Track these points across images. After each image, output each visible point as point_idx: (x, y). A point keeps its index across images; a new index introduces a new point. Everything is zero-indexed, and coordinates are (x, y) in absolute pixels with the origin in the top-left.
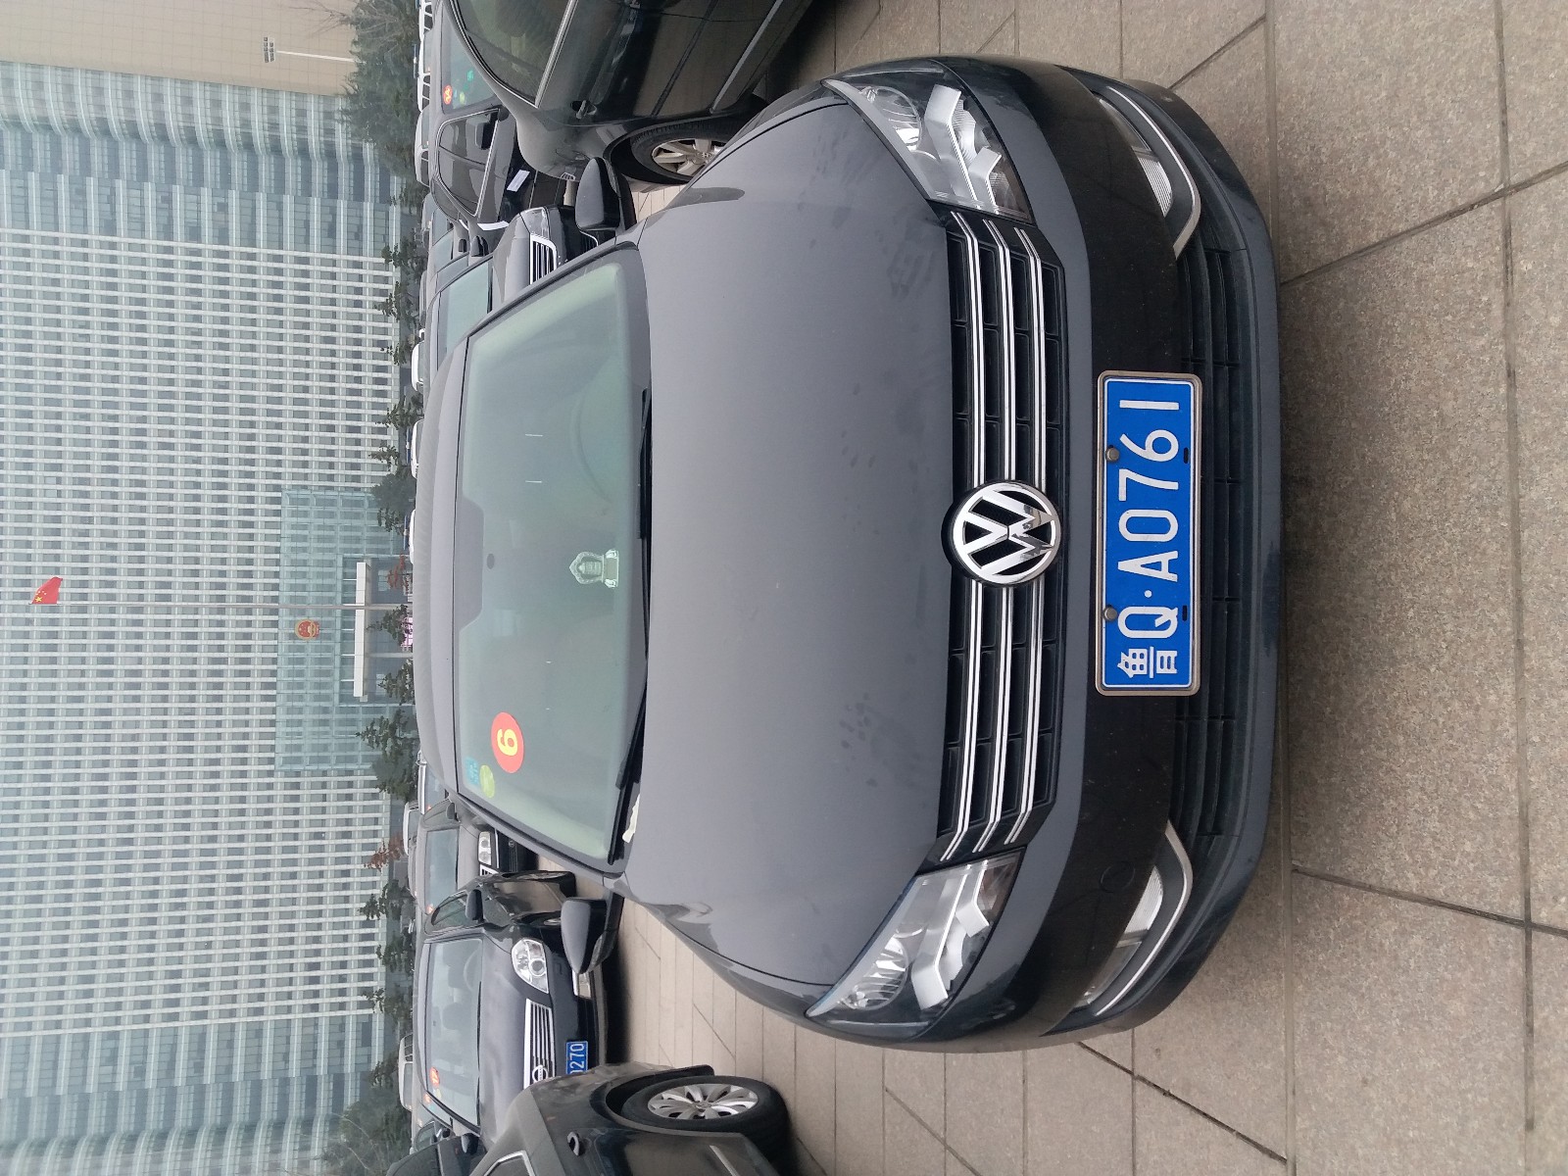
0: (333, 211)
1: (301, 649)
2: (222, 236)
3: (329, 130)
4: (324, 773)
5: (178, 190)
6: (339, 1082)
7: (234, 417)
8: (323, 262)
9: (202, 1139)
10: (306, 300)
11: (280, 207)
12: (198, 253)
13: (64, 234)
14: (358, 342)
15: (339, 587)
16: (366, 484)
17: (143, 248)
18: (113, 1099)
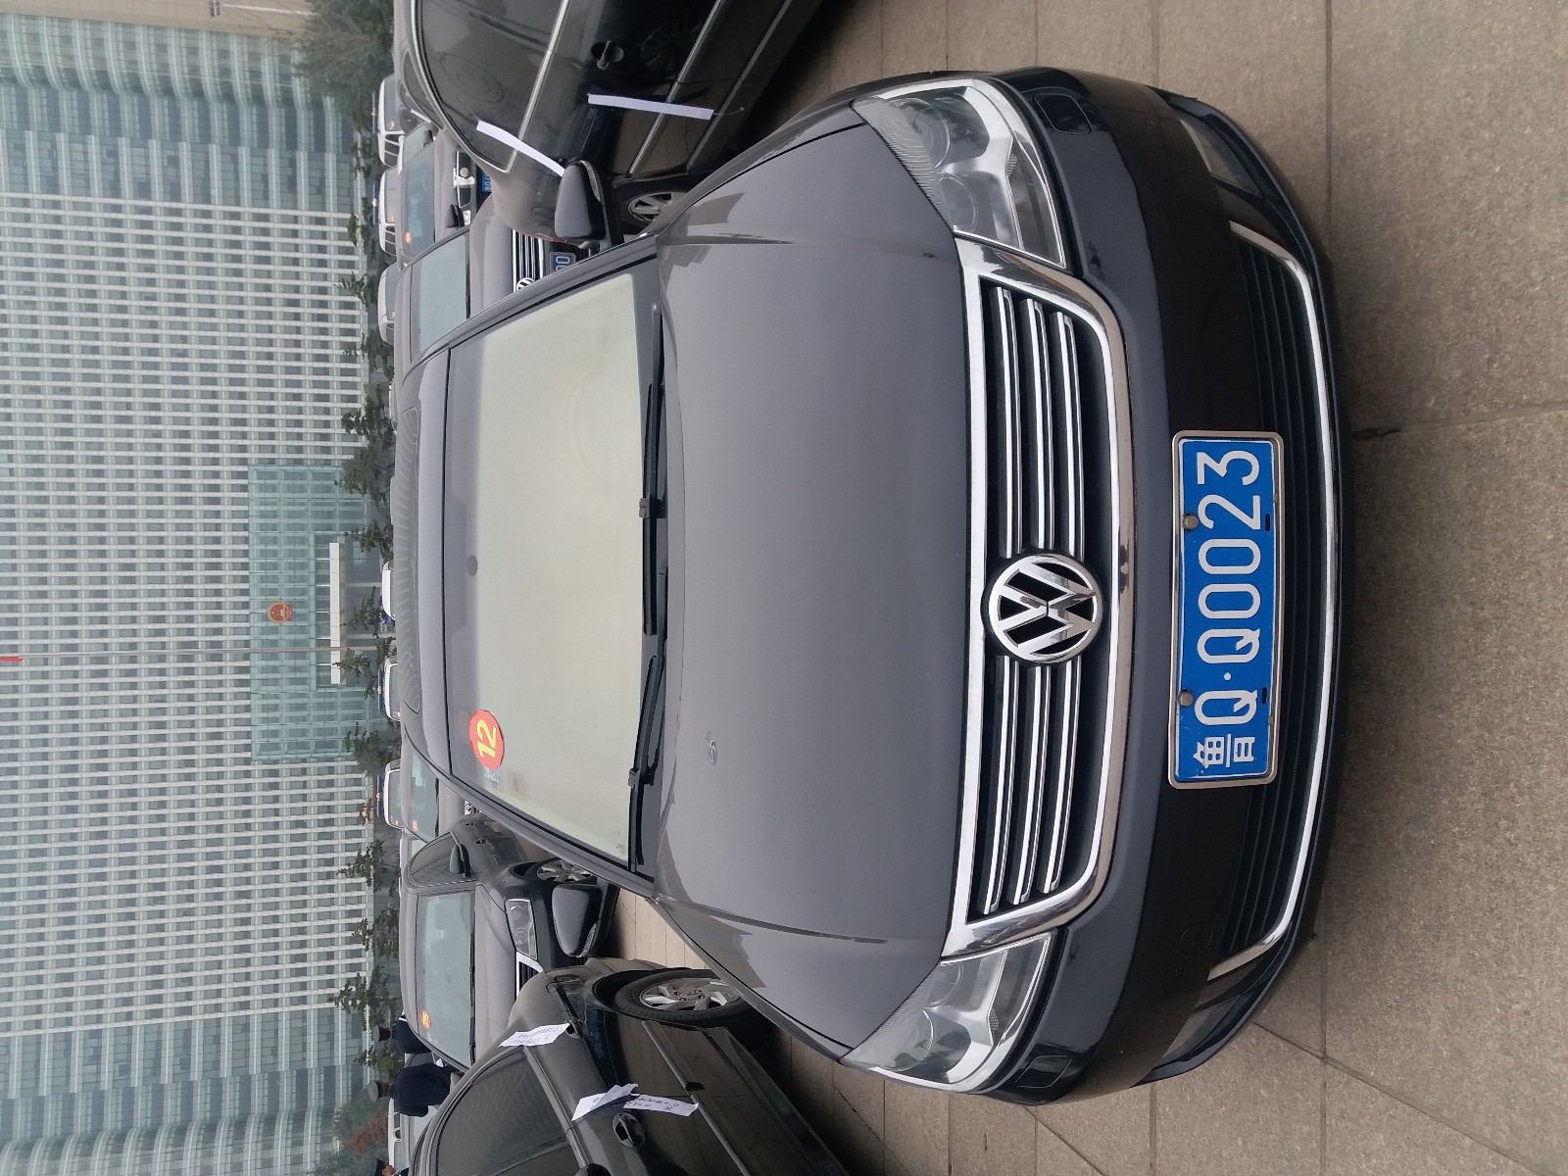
0: (292, 163)
1: (274, 631)
2: (174, 193)
3: (285, 77)
4: (304, 760)
5: (123, 143)
6: (329, 1076)
8: (284, 219)
9: (192, 1136)
10: (267, 260)
11: (235, 160)
12: (148, 211)
15: (313, 566)
16: (337, 456)
18: (99, 1098)
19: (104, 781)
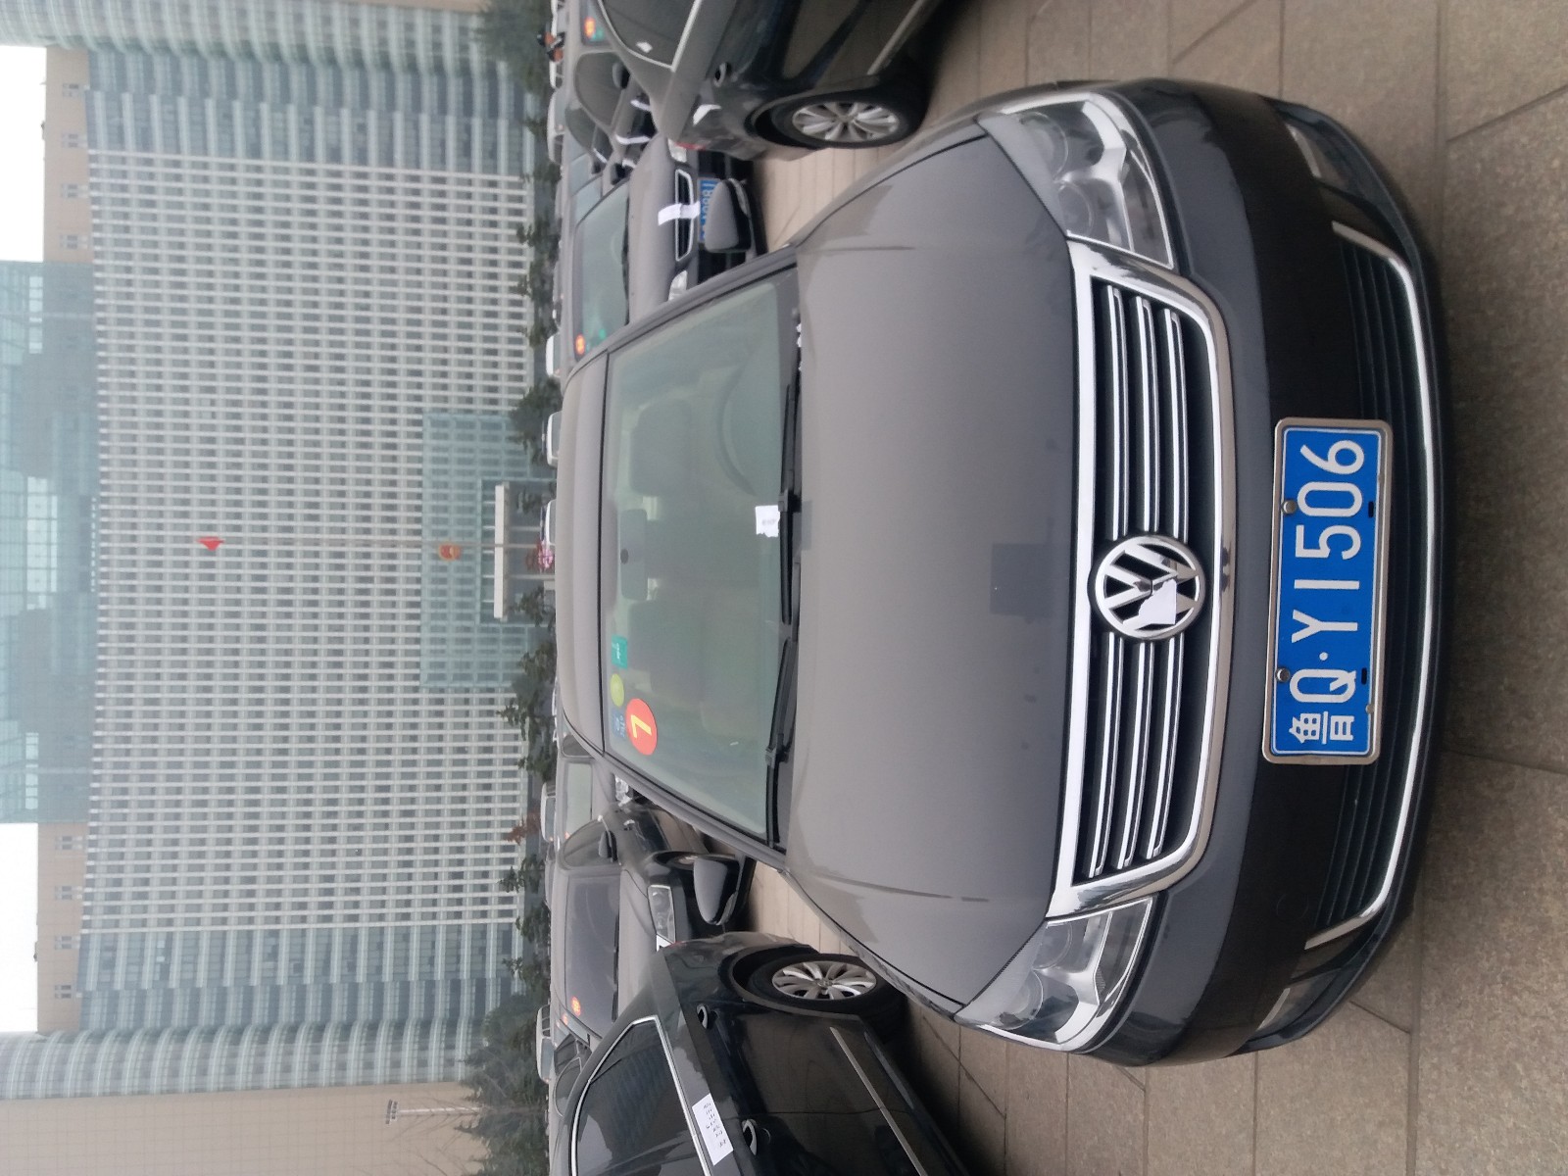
0: (468, 129)
1: (444, 569)
2: (362, 157)
3: (464, 48)
4: (467, 690)
5: (319, 112)
6: (480, 985)
7: (376, 340)
8: (460, 182)
9: (356, 1033)
10: (443, 221)
11: (416, 126)
12: (338, 174)
13: (213, 159)
14: (494, 263)
15: (479, 509)
16: (504, 408)
17: (286, 171)
18: (275, 992)
19: (286, 702)
